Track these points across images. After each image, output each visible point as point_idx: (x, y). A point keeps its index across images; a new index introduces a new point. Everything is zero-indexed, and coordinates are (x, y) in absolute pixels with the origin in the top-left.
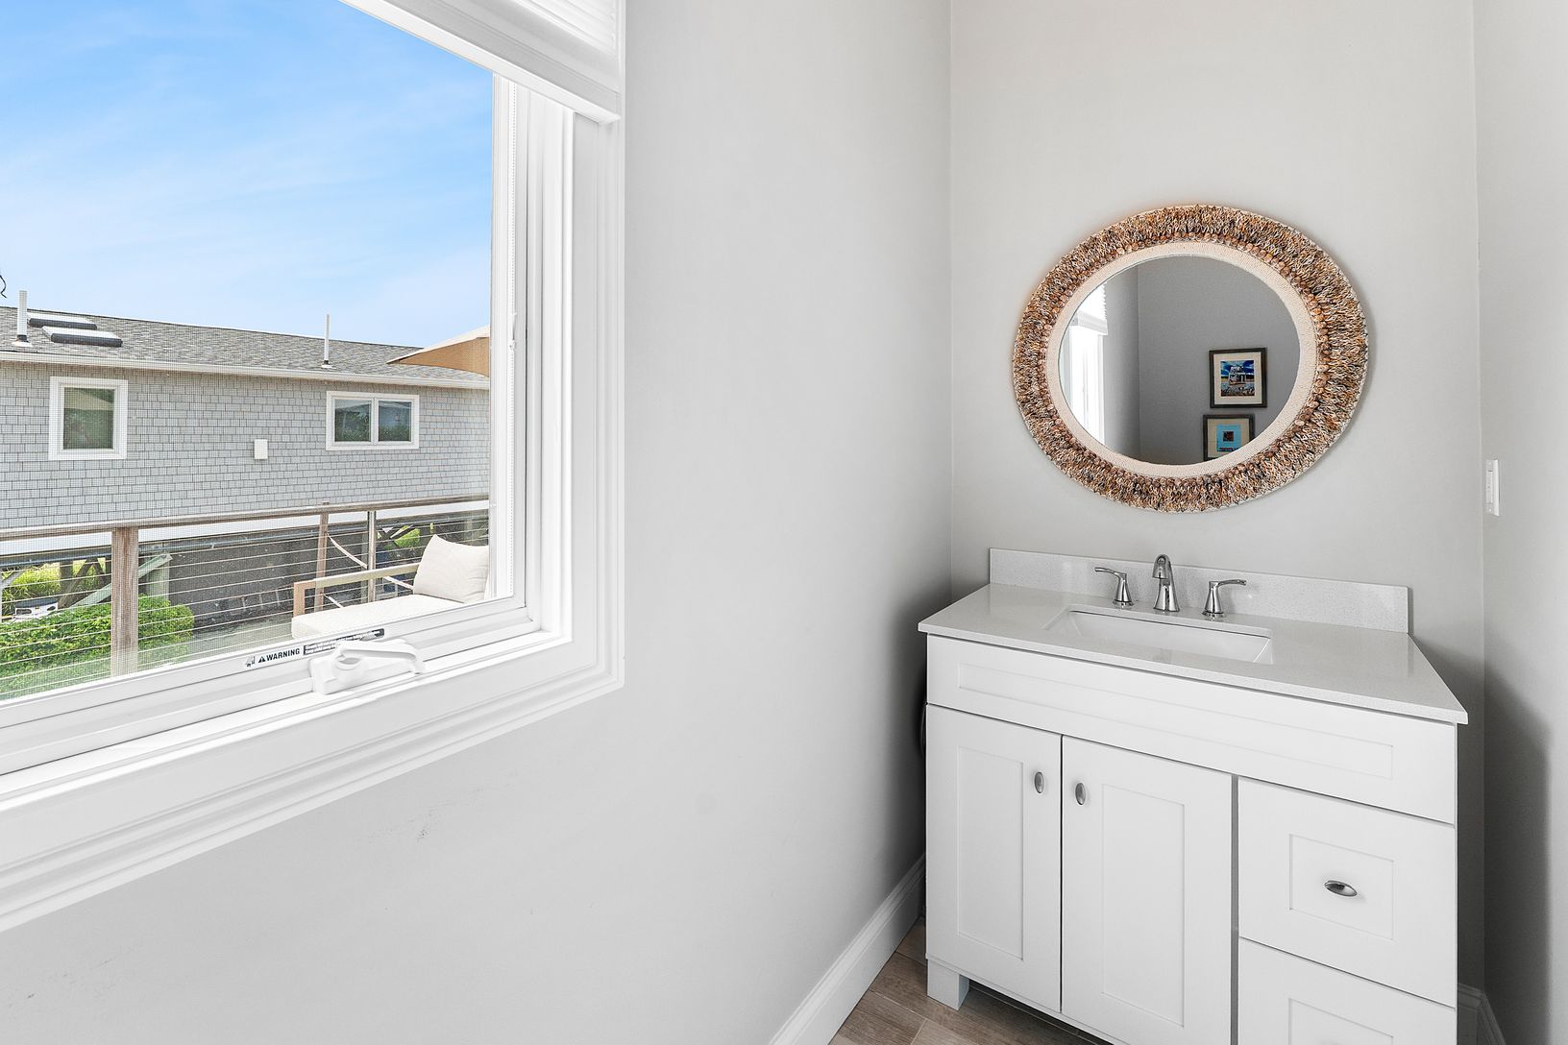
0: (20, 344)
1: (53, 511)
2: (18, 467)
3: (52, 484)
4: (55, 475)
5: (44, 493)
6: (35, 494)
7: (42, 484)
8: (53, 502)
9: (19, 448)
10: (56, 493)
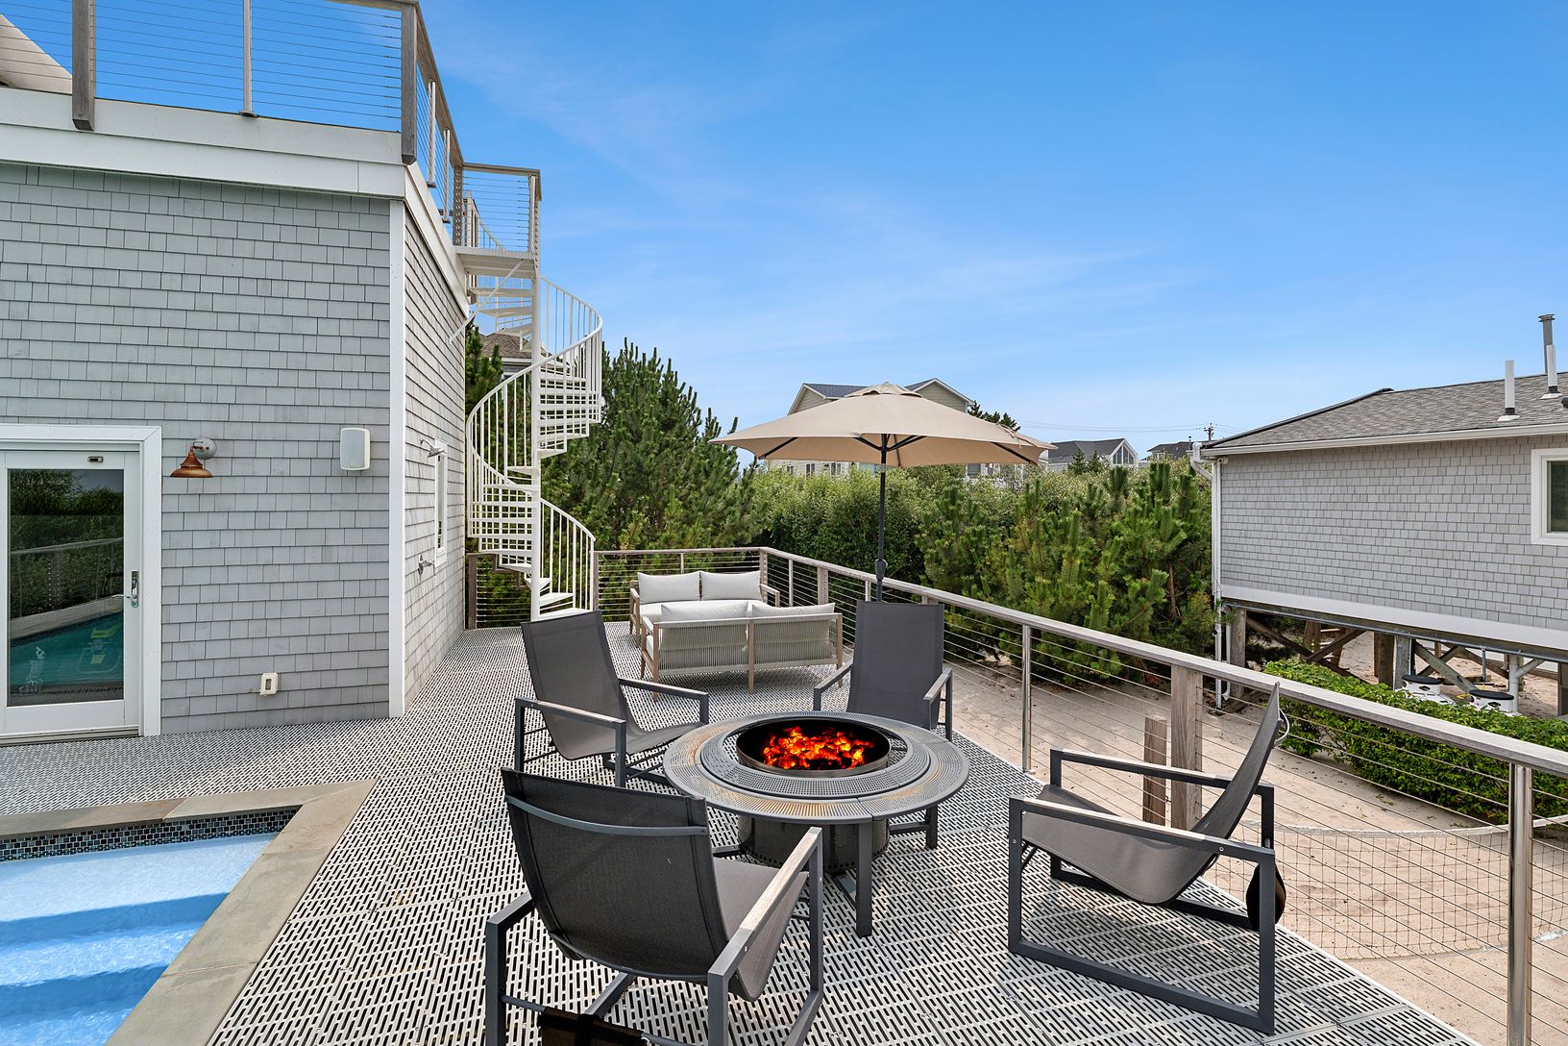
0: (1507, 418)
1: (1536, 601)
2: (1503, 549)
3: (1535, 571)
4: (1539, 561)
5: (1529, 580)
6: (1519, 579)
7: (1526, 570)
8: (1536, 591)
9: (1504, 529)
10: (1539, 581)
